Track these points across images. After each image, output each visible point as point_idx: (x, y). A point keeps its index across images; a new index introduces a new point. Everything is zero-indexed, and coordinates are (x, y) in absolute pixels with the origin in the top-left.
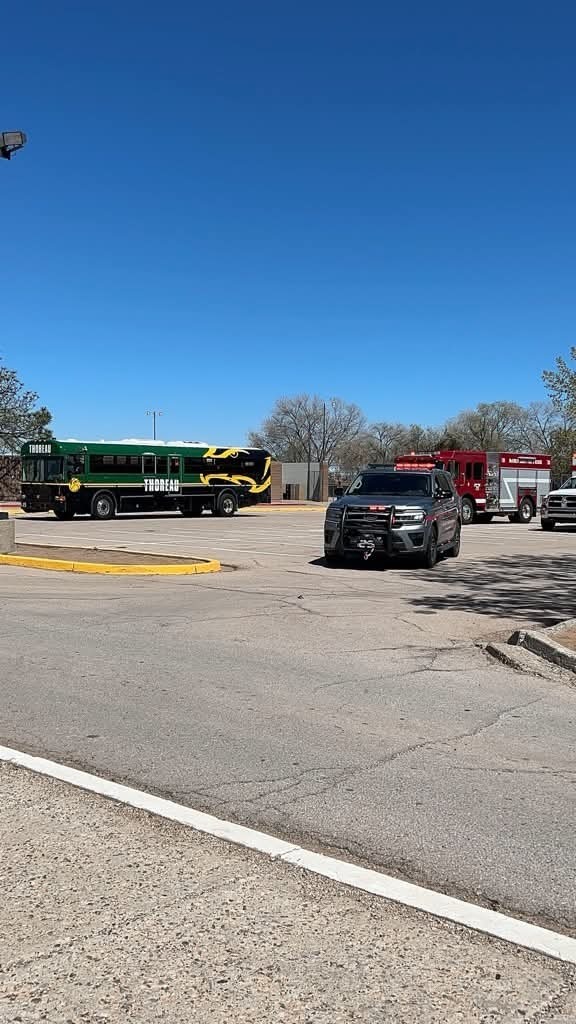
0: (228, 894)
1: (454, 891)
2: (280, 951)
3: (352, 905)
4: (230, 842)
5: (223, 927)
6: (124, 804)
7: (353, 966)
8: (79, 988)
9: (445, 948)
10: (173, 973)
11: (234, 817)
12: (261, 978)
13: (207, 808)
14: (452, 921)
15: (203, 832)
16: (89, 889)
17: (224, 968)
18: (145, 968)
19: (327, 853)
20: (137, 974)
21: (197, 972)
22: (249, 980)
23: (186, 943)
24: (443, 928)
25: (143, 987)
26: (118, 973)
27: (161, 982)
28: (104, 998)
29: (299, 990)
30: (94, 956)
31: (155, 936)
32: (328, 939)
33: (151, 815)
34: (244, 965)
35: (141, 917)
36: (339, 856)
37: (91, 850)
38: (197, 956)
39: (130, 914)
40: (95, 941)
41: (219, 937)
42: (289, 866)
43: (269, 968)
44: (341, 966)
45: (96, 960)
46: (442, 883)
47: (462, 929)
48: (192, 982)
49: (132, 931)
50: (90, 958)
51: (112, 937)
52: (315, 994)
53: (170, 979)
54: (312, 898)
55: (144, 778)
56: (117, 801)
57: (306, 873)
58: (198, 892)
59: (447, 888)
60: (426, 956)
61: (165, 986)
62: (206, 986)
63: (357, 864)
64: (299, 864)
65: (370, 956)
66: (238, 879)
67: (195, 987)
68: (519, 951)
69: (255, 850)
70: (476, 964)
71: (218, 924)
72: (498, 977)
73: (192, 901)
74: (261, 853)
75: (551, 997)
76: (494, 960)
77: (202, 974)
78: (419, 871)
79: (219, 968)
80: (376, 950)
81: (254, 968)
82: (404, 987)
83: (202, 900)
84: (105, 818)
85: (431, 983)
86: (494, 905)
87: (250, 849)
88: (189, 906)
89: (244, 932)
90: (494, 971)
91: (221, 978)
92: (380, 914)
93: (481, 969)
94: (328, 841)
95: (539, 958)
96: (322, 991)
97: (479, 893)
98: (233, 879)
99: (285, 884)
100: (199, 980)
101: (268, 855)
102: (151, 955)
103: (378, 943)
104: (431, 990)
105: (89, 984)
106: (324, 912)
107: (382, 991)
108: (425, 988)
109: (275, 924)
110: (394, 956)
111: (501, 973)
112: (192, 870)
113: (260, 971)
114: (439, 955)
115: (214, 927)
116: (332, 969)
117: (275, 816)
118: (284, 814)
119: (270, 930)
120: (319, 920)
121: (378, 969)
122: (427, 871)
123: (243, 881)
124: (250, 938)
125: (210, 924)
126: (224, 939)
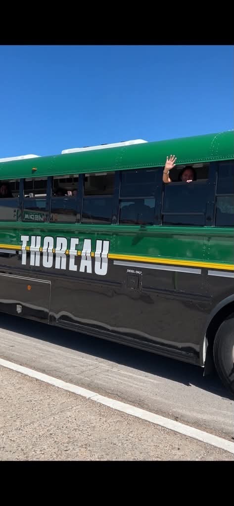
0: (69, 414)
1: (160, 413)
2: (90, 438)
3: (119, 419)
4: (70, 392)
5: (66, 427)
6: (26, 375)
7: (120, 444)
8: (7, 453)
9: (157, 437)
10: (46, 447)
11: (71, 381)
12: (83, 450)
13: (60, 377)
14: (160, 426)
15: (58, 388)
16: (11, 411)
17: (67, 445)
18: (34, 445)
19: (109, 397)
20: (31, 447)
21: (56, 446)
22: (77, 450)
23: (51, 434)
24: (156, 429)
25: (34, 452)
26: (23, 447)
27: (41, 451)
28: (17, 457)
29: (98, 454)
30: (13, 439)
31: (38, 431)
32: (110, 433)
33: (37, 380)
34: (75, 444)
35: (33, 422)
36: (114, 398)
37: (12, 395)
38: (56, 440)
39: (28, 422)
40: (14, 433)
41: (65, 432)
42: (93, 402)
43: (86, 445)
44: (115, 444)
45: (14, 441)
46: (156, 409)
47: (164, 429)
48: (54, 451)
49: (29, 429)
50: (11, 440)
51: (21, 431)
52: (105, 456)
53: (44, 449)
54: (103, 416)
55: (33, 364)
56: (23, 374)
57: (101, 405)
58: (57, 412)
59: (158, 412)
60: (150, 440)
61: (43, 452)
62: (60, 452)
63: (121, 401)
64: (98, 401)
65: (127, 440)
66: (73, 407)
67: (55, 453)
68: (187, 438)
69: (80, 395)
70: (170, 443)
71: (65, 426)
72: (179, 449)
73: (54, 416)
74: (82, 396)
75: (200, 458)
76: (177, 442)
77: (58, 447)
78: (146, 404)
79: (65, 445)
80: (130, 438)
81: (80, 445)
82: (141, 453)
83: (58, 416)
84: (17, 381)
85: (151, 451)
86: (176, 419)
87: (77, 395)
88: (52, 419)
89: (75, 429)
90: (177, 446)
91: (66, 449)
92: (131, 422)
93: (172, 446)
94: (110, 391)
95: (195, 441)
96: (107, 454)
97: (170, 414)
98: (70, 407)
99: (92, 410)
100: (56, 450)
101: (86, 398)
102: (37, 439)
103: (130, 435)
104: (152, 454)
105: (11, 451)
106: (108, 421)
107: (132, 455)
108: (149, 454)
109: (88, 426)
110: (137, 440)
111: (180, 447)
112: (54, 403)
113: (82, 446)
114: (155, 440)
115: (63, 427)
116: (112, 445)
117: (88, 381)
118: (92, 380)
119: (86, 429)
120: (106, 425)
121: (130, 446)
122: (150, 405)
123: (75, 408)
124: (78, 432)
125: (61, 426)
126: (67, 433)
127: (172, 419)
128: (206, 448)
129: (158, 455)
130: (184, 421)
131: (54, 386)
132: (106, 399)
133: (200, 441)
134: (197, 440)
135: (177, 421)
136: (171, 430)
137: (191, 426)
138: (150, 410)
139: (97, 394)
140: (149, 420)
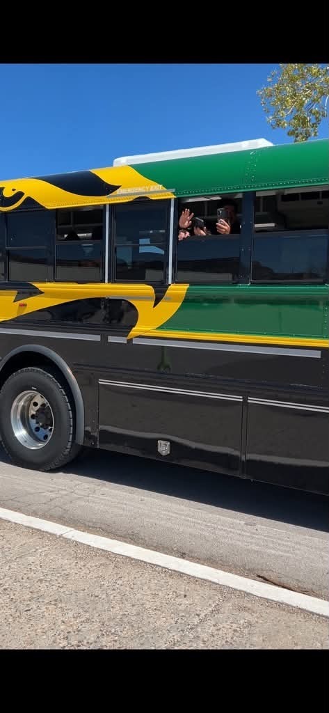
0: (31, 559)
2: (62, 590)
3: (103, 561)
4: (33, 529)
5: (28, 578)
7: (104, 596)
9: (156, 582)
11: (35, 514)
12: (51, 607)
13: (19, 509)
14: (160, 566)
15: (16, 524)
17: (28, 602)
19: (90, 532)
21: (13, 606)
22: (43, 609)
23: (5, 589)
24: (155, 571)
29: (73, 612)
32: (90, 581)
36: (97, 532)
38: (12, 597)
41: (26, 584)
42: (67, 541)
43: (56, 600)
44: (98, 596)
46: (155, 544)
47: (165, 570)
48: (9, 612)
52: (82, 613)
54: (81, 558)
57: (77, 544)
58: (13, 559)
59: (158, 548)
60: (145, 587)
62: (18, 614)
63: (107, 537)
64: (73, 539)
65: (114, 590)
66: (37, 550)
67: (11, 615)
68: (197, 581)
69: (47, 532)
70: (173, 590)
71: (25, 577)
72: (185, 596)
73: (9, 564)
74: (50, 534)
75: (213, 605)
76: (183, 587)
77: (16, 607)
78: (142, 539)
79: (26, 603)
80: (117, 586)
81: (47, 601)
82: (133, 606)
83: (15, 563)
85: (148, 603)
86: (183, 556)
87: (43, 532)
88: (7, 568)
89: (41, 581)
90: (183, 593)
91: (27, 609)
92: (120, 564)
93: (176, 592)
94: (91, 524)
95: (208, 584)
96: (86, 611)
97: (175, 549)
98: (34, 550)
99: (65, 551)
100: (13, 611)
101: (55, 535)
103: (118, 582)
104: (148, 606)
106: (88, 566)
107: (121, 609)
108: (145, 606)
109: (59, 575)
110: (128, 589)
111: (187, 594)
112: (9, 546)
113: (50, 603)
114: (153, 586)
115: (23, 579)
116: (92, 598)
117: (59, 512)
118: (65, 510)
119: (56, 578)
120: (85, 571)
121: (118, 597)
122: (146, 539)
123: (40, 551)
124: (44, 584)
125: (20, 577)
126: (29, 586)
127: (178, 557)
128: (221, 593)
129: (156, 606)
130: (193, 557)
131: (9, 522)
132: (85, 535)
133: (214, 583)
134: (211, 581)
135: (184, 558)
136: (174, 571)
137: (203, 564)
138: (148, 546)
139: (72, 529)
140: (145, 560)
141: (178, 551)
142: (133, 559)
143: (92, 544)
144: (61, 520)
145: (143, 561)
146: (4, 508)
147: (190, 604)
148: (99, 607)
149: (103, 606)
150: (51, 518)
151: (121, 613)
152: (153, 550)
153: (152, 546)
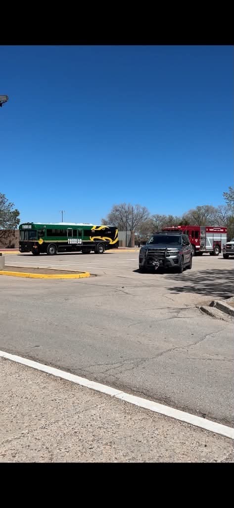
0: (93, 412)
1: (187, 410)
2: (115, 435)
3: (145, 416)
4: (94, 390)
5: (91, 425)
6: (50, 374)
7: (145, 442)
8: (32, 451)
9: (183, 434)
10: (70, 445)
11: (96, 380)
12: (108, 447)
13: (85, 376)
14: (186, 422)
15: (83, 386)
16: (36, 410)
17: (92, 443)
18: (59, 443)
19: (135, 395)
20: (56, 445)
21: (81, 445)
22: (102, 448)
23: (76, 432)
24: (182, 426)
25: (58, 451)
26: (48, 445)
27: (66, 449)
28: (42, 455)
29: (123, 452)
30: (37, 438)
31: (62, 429)
32: (135, 430)
33: (61, 379)
34: (100, 441)
35: (57, 421)
36: (140, 396)
37: (36, 394)
38: (80, 438)
39: (53, 420)
40: (38, 432)
41: (89, 430)
42: (118, 400)
43: (111, 442)
44: (140, 442)
45: (39, 440)
46: (182, 406)
47: (190, 426)
48: (79, 449)
49: (54, 427)
50: (36, 439)
51: (45, 430)
52: (129, 453)
53: (69, 447)
54: (128, 413)
55: (58, 363)
56: (47, 373)
57: (126, 403)
58: (81, 411)
59: (184, 409)
60: (175, 437)
61: (67, 450)
62: (84, 450)
63: (147, 399)
64: (123, 399)
65: (152, 438)
66: (97, 405)
67: (80, 451)
68: (214, 435)
69: (104, 393)
70: (197, 440)
71: (89, 424)
72: (206, 446)
73: (78, 415)
74: (107, 394)
75: (227, 454)
76: (204, 439)
77: (82, 445)
78: (173, 402)
79: (90, 443)
80: (155, 435)
81: (104, 443)
82: (167, 450)
83: (82, 414)
84: (42, 380)
85: (177, 449)
86: (204, 416)
87: (102, 393)
88: (77, 417)
89: (100, 427)
90: (204, 443)
91: (91, 447)
92: (156, 420)
93: (199, 443)
94: (135, 389)
95: (223, 438)
96: (132, 452)
97: (197, 411)
98: (95, 406)
99: (117, 407)
100: (81, 448)
101: (110, 395)
102: (61, 438)
103: (156, 432)
104: (178, 451)
105: (36, 450)
106: (133, 419)
107: (158, 452)
108: (175, 451)
109: (113, 424)
110: (162, 437)
111: (207, 444)
112: (78, 402)
113: (106, 444)
114: (181, 437)
115: (87, 426)
116: (137, 443)
117: (113, 379)
118: (117, 378)
119: (111, 426)
120: (131, 422)
121: (156, 443)
122: (176, 402)
123: (100, 406)
124: (103, 430)
125: (86, 424)
126: (92, 431)
127: (200, 416)
130: (211, 417)
131: (78, 384)
132: (131, 396)
133: (228, 437)
134: (225, 436)
135: (204, 418)
136: (197, 426)
137: (219, 423)
138: (177, 407)
139: (122, 392)
140: (175, 417)
141: (200, 413)
142: (166, 416)
143: (136, 404)
144: (114, 385)
145: (173, 418)
146: (74, 374)
147: (210, 452)
148: (142, 449)
149: (144, 448)
150: (107, 383)
151: (158, 455)
152: (181, 410)
153: (180, 407)
